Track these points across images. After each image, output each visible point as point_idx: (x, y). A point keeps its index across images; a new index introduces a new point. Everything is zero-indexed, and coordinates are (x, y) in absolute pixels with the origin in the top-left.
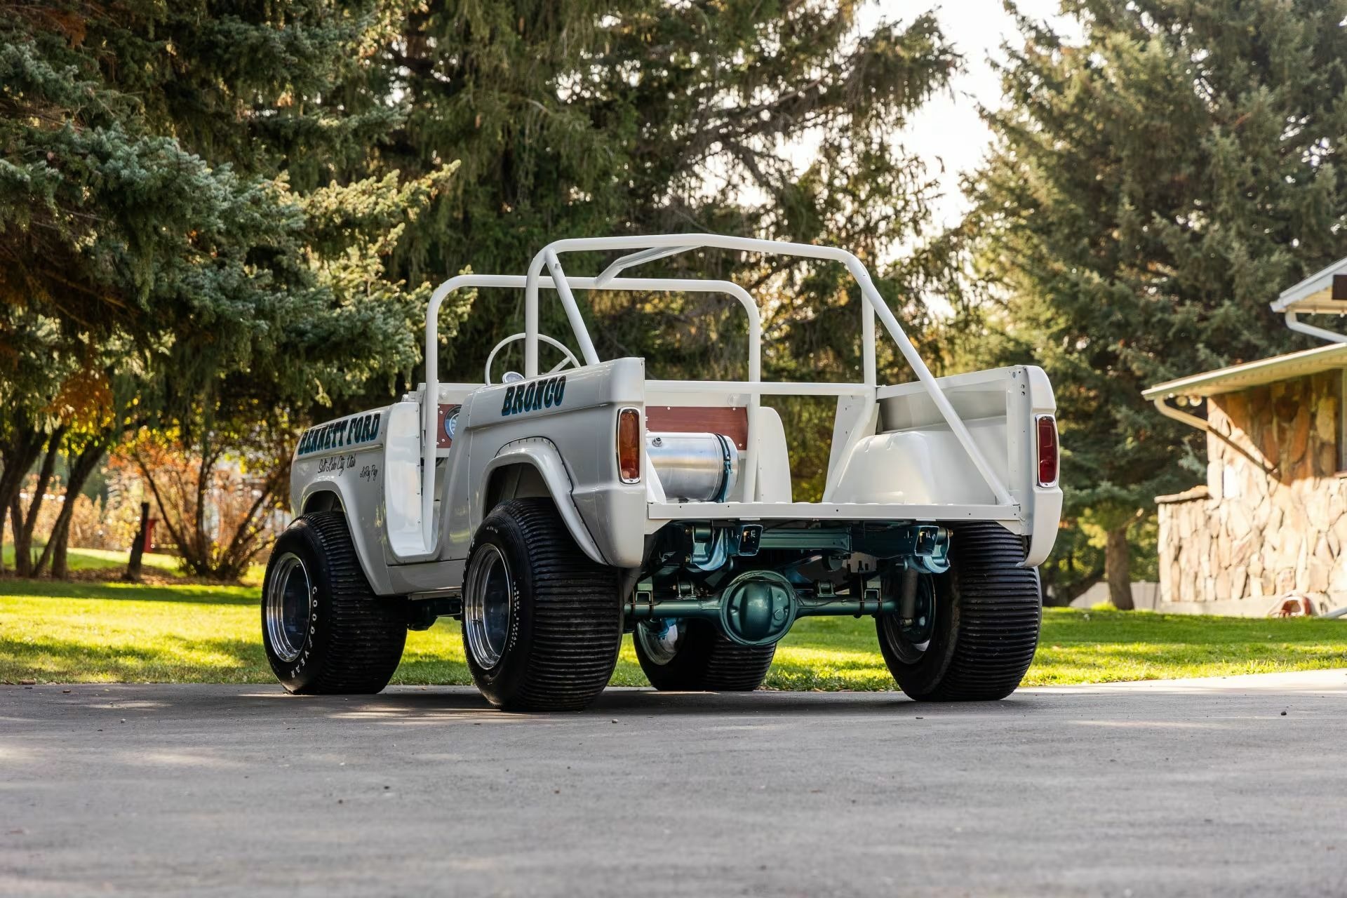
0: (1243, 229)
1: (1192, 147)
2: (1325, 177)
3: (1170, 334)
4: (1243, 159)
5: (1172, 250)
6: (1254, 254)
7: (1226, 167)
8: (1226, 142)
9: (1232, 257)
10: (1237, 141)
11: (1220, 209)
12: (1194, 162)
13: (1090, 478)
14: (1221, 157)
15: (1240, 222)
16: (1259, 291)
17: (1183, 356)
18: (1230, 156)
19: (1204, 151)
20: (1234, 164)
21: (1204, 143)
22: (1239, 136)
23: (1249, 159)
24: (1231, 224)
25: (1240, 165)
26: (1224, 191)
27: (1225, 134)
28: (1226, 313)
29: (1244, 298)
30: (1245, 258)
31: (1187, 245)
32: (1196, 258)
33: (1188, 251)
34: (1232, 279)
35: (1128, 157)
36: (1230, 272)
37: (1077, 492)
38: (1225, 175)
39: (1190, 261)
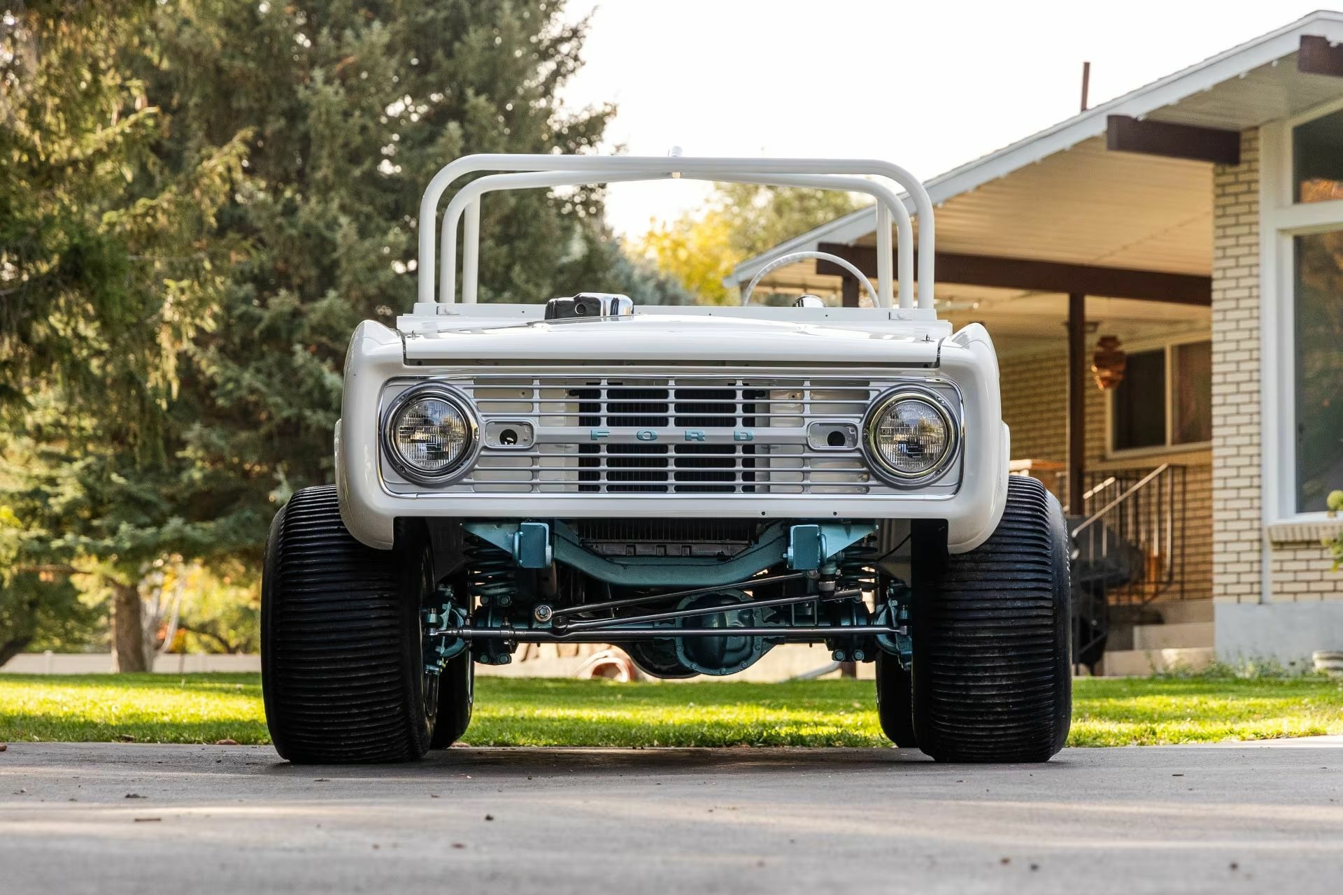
0: (347, 201)
1: (280, 95)
2: (451, 139)
3: (256, 333)
4: (347, 114)
5: (260, 225)
6: (363, 233)
7: (328, 123)
8: (329, 90)
9: (339, 236)
10: (342, 91)
11: (319, 175)
12: (284, 114)
13: (148, 514)
14: (323, 109)
15: (343, 192)
16: (369, 281)
17: (270, 360)
18: (333, 109)
19: (299, 102)
20: (337, 118)
21: (302, 93)
22: (343, 84)
23: (357, 113)
24: (332, 194)
25: (346, 121)
26: (325, 153)
27: (328, 81)
28: (331, 305)
29: (350, 286)
30: (356, 238)
31: (279, 220)
32: (291, 238)
33: (280, 228)
34: (335, 264)
35: (196, 105)
36: (335, 255)
37: (139, 532)
38: (327, 132)
39: (281, 239)
